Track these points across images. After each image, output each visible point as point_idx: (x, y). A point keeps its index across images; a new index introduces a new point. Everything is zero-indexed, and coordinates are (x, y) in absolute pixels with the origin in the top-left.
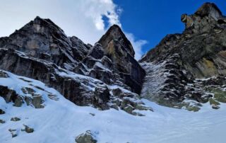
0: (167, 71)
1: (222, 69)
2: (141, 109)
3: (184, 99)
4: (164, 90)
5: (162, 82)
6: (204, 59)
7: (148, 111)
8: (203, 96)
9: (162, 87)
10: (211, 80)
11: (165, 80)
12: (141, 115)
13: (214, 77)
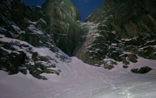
0: (98, 32)
1: (143, 31)
2: (48, 72)
3: (105, 58)
4: (90, 49)
5: (91, 42)
6: (131, 21)
7: (55, 74)
8: (120, 56)
9: (90, 47)
10: (132, 40)
11: (94, 40)
12: (45, 79)
13: (135, 38)
